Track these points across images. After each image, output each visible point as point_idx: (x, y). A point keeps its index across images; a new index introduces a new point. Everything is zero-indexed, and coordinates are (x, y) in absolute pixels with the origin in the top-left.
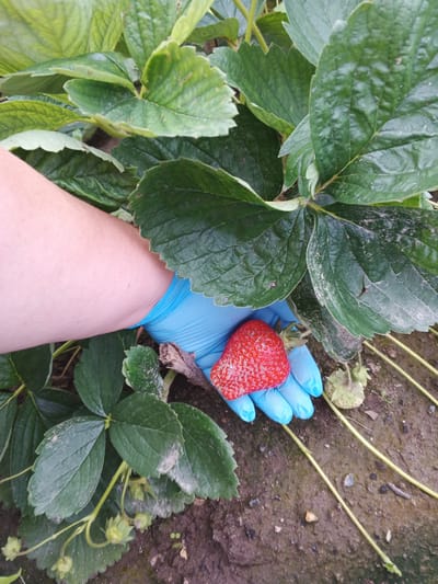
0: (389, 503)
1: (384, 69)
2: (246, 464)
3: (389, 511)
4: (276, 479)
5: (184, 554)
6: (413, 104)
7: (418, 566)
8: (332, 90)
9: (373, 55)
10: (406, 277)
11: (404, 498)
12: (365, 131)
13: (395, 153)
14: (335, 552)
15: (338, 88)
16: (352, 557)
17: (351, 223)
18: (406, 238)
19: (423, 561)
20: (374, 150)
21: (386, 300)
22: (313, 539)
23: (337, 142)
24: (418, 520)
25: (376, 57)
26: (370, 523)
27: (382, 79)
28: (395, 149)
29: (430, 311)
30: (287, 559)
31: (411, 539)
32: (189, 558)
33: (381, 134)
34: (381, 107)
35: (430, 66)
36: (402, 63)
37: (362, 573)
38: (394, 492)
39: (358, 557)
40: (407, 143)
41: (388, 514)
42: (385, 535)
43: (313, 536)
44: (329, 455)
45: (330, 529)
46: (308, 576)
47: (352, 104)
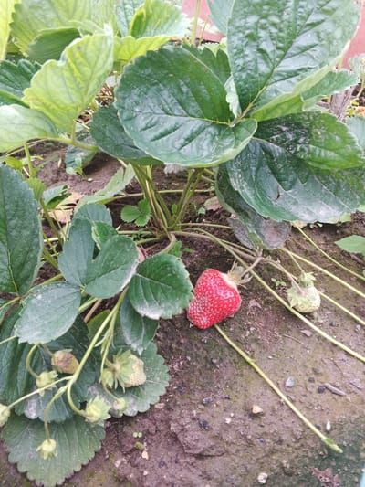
0: (327, 400)
1: (276, 20)
2: (201, 374)
3: (327, 405)
4: (227, 384)
5: (145, 455)
6: (299, 48)
7: (358, 452)
8: (244, 33)
9: (269, 10)
10: (311, 186)
11: (340, 395)
12: (268, 66)
13: (290, 82)
14: (281, 442)
15: (247, 32)
16: (296, 446)
17: (264, 141)
18: (304, 146)
19: (362, 448)
20: (276, 81)
21: (295, 203)
22: (260, 430)
23: (249, 72)
24: (354, 413)
25: (271, 12)
26: (312, 416)
27: (276, 28)
28: (290, 79)
29: (330, 208)
30: (238, 451)
31: (350, 429)
32: (149, 457)
33: (279, 69)
34: (278, 48)
35: (308, 22)
36: (288, 14)
37: (307, 460)
38: (331, 391)
39: (302, 445)
40: (298, 75)
41: (327, 408)
42: (325, 425)
43: (260, 428)
44: (272, 364)
45: (275, 421)
46: (257, 466)
47: (258, 46)
